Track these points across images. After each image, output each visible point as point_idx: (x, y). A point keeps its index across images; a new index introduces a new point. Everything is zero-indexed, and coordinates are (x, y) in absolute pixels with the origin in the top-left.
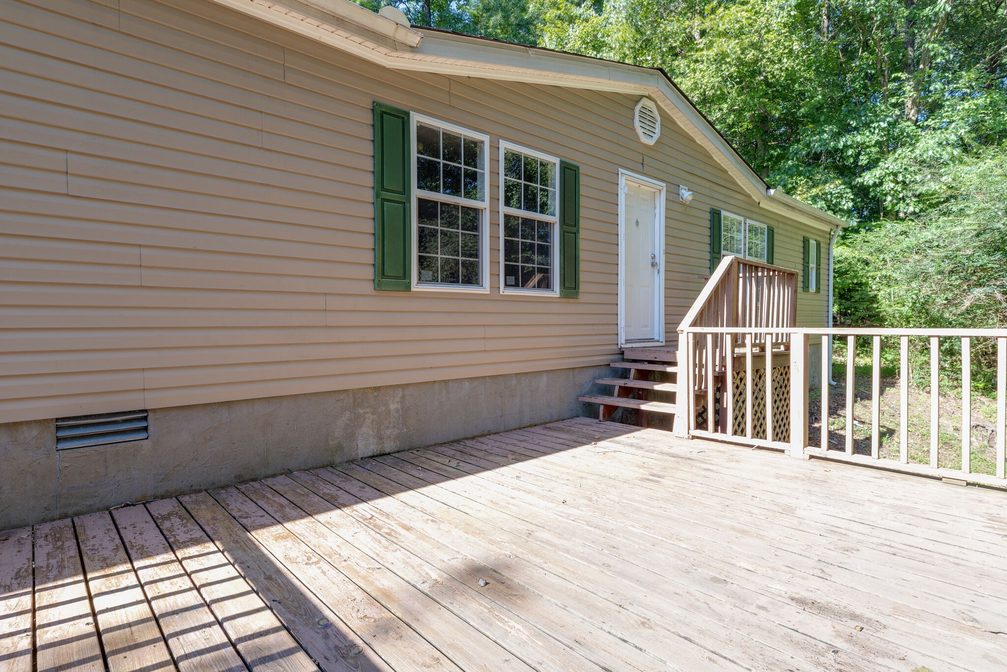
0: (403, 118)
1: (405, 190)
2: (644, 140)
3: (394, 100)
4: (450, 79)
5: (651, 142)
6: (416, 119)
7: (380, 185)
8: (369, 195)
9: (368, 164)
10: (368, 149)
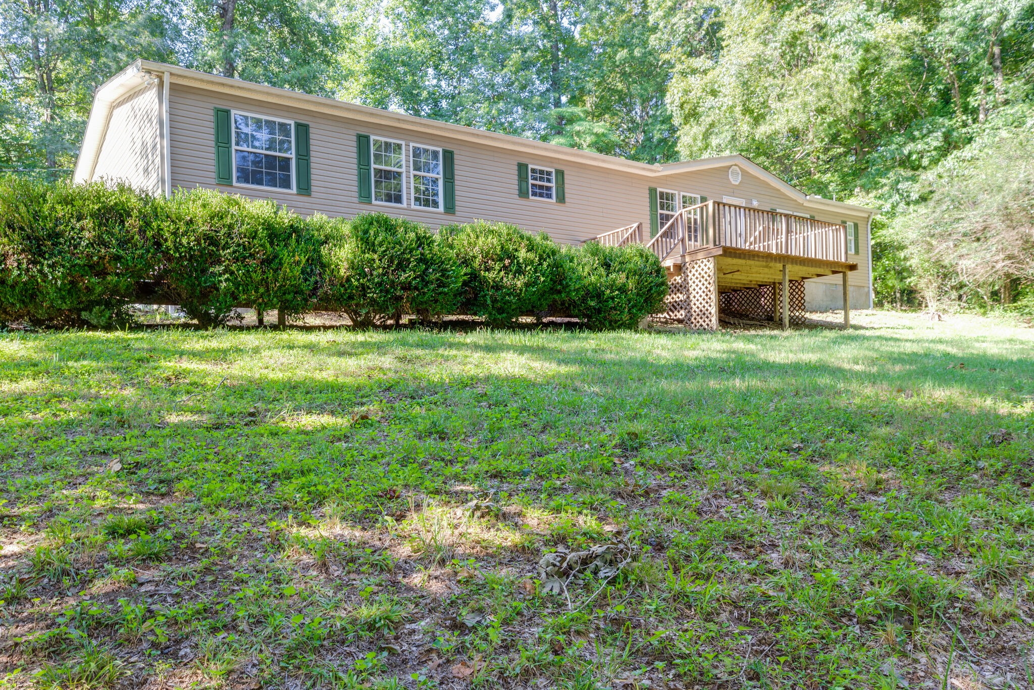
0: (656, 190)
1: (657, 211)
2: (733, 183)
3: (653, 185)
4: (666, 176)
5: (737, 183)
6: (659, 190)
7: (651, 210)
8: (649, 213)
9: (648, 204)
10: (648, 200)
